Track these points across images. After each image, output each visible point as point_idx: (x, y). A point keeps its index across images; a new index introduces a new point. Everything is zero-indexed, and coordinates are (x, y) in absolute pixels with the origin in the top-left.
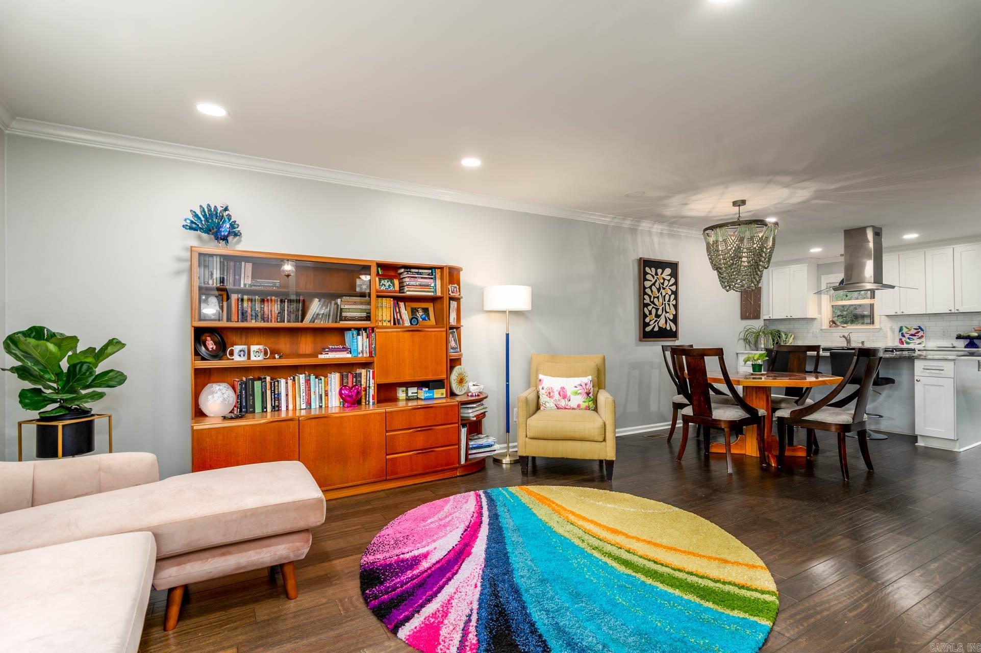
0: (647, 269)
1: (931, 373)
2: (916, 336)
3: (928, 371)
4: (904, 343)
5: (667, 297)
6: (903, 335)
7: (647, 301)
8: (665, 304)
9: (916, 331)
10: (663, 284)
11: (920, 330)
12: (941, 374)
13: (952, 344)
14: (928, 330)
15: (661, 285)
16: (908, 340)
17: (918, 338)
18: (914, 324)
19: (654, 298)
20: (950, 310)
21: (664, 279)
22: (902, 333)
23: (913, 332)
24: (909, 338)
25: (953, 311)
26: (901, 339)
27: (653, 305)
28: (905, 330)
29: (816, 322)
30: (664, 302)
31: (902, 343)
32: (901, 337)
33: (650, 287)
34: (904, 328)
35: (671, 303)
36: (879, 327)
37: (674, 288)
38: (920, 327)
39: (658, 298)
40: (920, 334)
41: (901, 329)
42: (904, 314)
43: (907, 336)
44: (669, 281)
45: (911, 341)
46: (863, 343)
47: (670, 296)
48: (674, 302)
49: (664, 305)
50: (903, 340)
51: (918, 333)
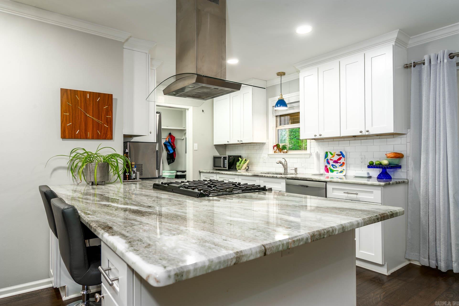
2: (338, 163)
4: (329, 171)
6: (328, 163)
9: (339, 157)
11: (341, 156)
13: (368, 173)
14: (348, 156)
16: (332, 168)
17: (340, 166)
18: (336, 149)
20: (361, 132)
22: (327, 160)
23: (336, 158)
24: (333, 165)
25: (364, 133)
26: (326, 167)
28: (330, 156)
31: (327, 170)
32: (326, 164)
34: (329, 153)
36: (310, 153)
38: (342, 154)
40: (342, 161)
41: (326, 156)
43: (331, 162)
45: (334, 169)
46: (296, 169)
50: (328, 167)
51: (340, 159)
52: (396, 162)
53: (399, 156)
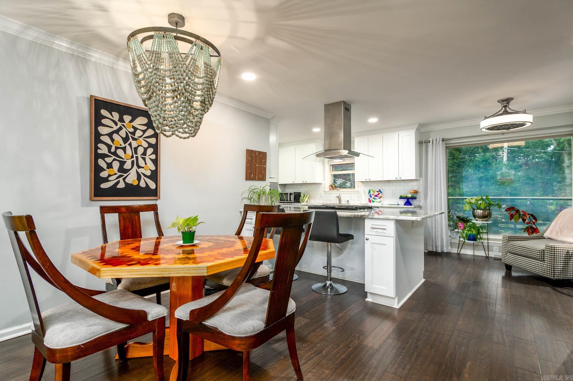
0: (104, 112)
1: (377, 232)
2: (377, 196)
3: (375, 230)
4: (371, 202)
5: (140, 150)
6: (371, 197)
7: (103, 150)
8: (137, 158)
10: (133, 133)
11: (380, 192)
12: (384, 233)
13: (397, 203)
14: (384, 192)
15: (130, 135)
16: (373, 200)
17: (379, 198)
18: (376, 188)
19: (117, 148)
20: (396, 178)
21: (136, 129)
22: (370, 195)
23: (376, 193)
24: (374, 198)
25: (398, 179)
26: (369, 199)
27: (114, 157)
28: (372, 192)
29: (322, 186)
30: (135, 156)
31: (370, 201)
33: (110, 135)
34: (371, 191)
35: (147, 158)
36: (357, 190)
37: (153, 141)
38: (380, 191)
39: (124, 149)
40: (380, 195)
41: (369, 192)
42: (370, 180)
43: (373, 196)
44: (144, 131)
45: (375, 200)
46: (348, 201)
47: (146, 149)
48: (153, 157)
49: (134, 159)
50: (371, 199)
51: (379, 194)
52: (415, 195)
53: (416, 192)
